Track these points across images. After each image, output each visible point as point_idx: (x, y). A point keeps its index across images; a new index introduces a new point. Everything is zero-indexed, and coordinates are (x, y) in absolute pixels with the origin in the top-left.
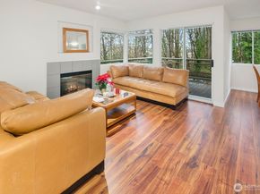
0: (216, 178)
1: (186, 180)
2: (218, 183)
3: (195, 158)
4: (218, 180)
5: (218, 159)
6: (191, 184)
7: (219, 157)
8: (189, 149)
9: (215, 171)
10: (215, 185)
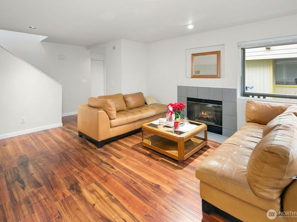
0: (51, 198)
1: (65, 178)
2: (47, 196)
3: (79, 192)
4: (48, 198)
5: (62, 211)
6: (61, 180)
7: (65, 215)
8: (92, 191)
9: (56, 200)
10: (47, 193)
